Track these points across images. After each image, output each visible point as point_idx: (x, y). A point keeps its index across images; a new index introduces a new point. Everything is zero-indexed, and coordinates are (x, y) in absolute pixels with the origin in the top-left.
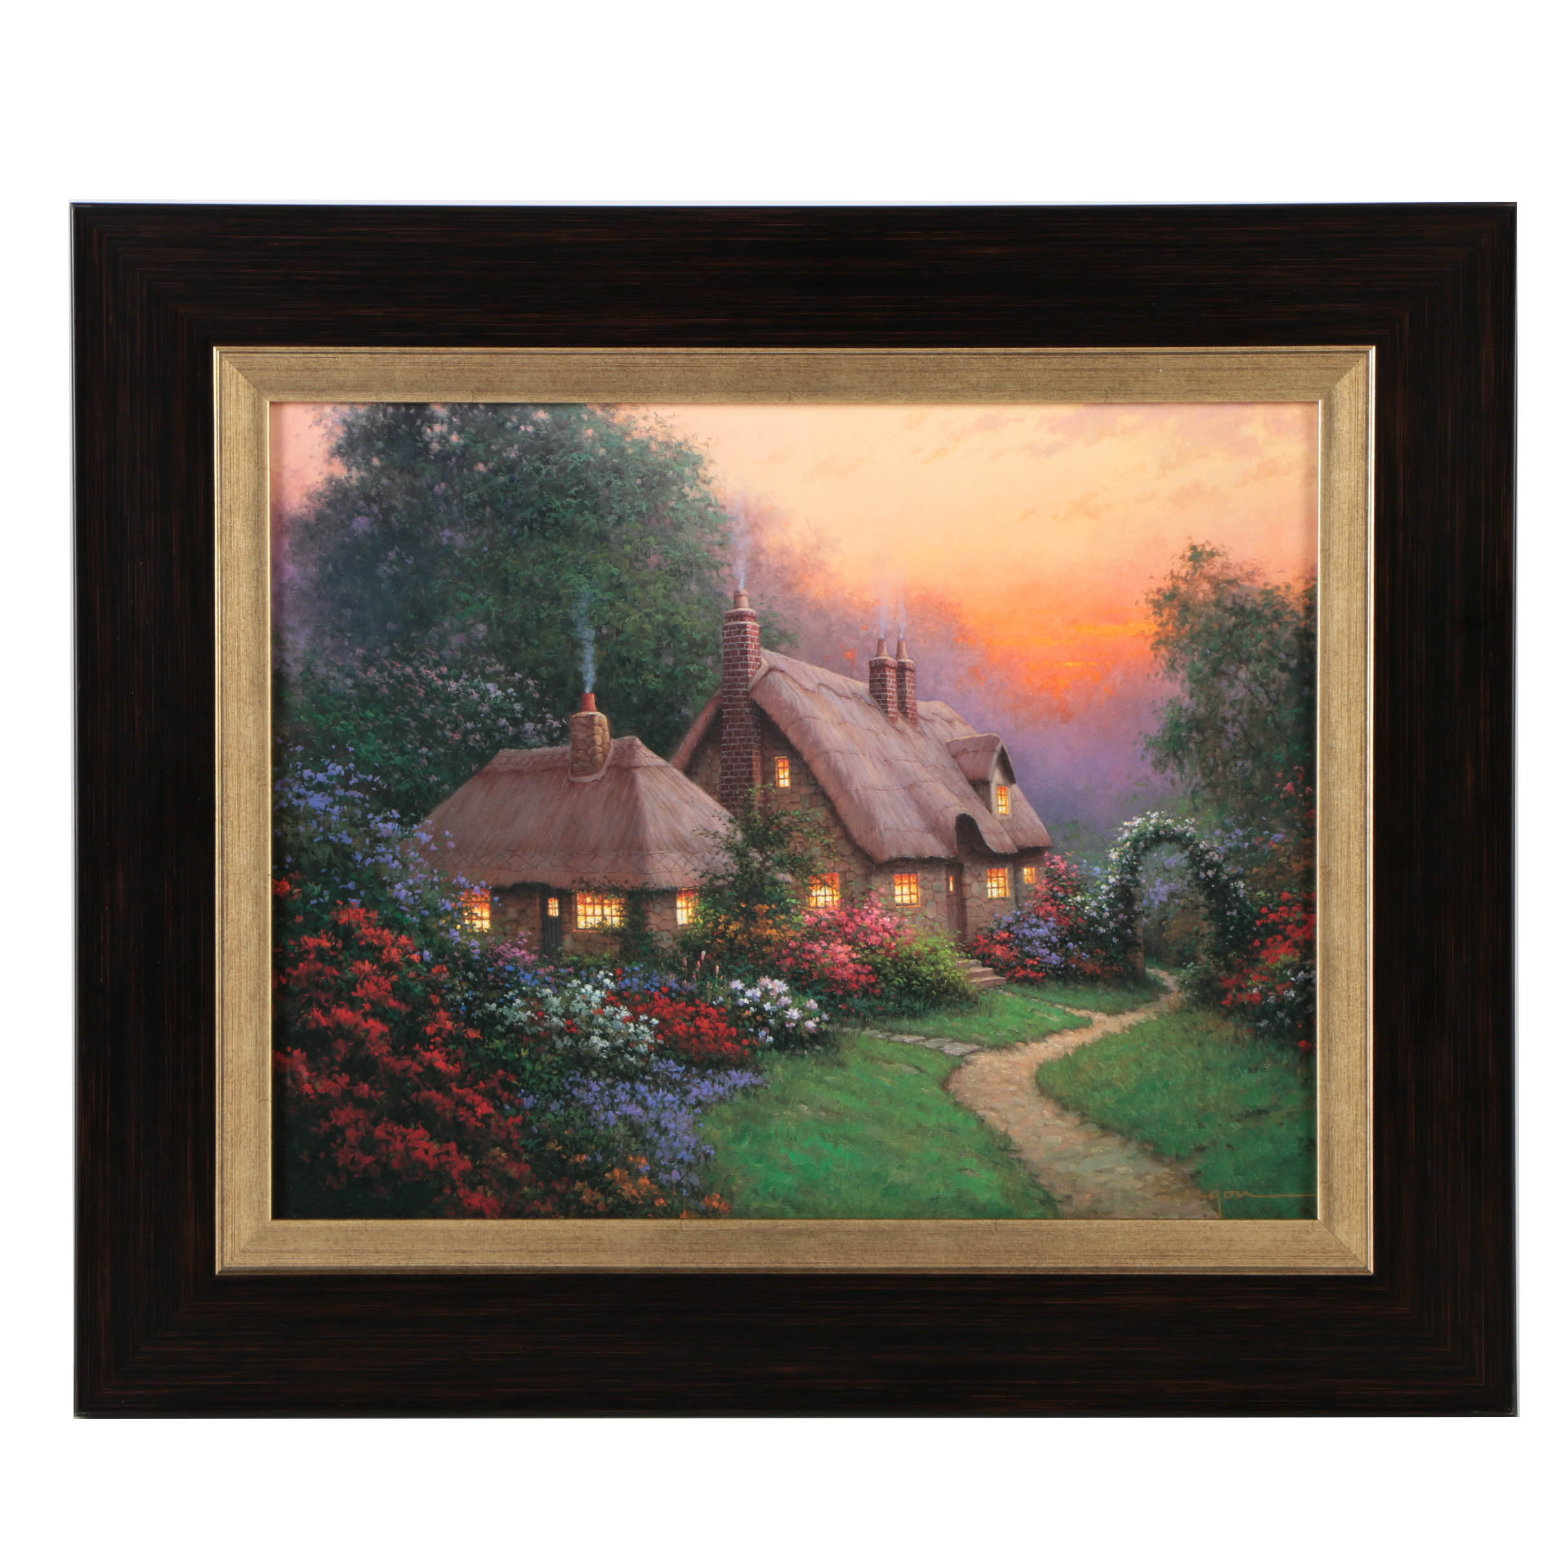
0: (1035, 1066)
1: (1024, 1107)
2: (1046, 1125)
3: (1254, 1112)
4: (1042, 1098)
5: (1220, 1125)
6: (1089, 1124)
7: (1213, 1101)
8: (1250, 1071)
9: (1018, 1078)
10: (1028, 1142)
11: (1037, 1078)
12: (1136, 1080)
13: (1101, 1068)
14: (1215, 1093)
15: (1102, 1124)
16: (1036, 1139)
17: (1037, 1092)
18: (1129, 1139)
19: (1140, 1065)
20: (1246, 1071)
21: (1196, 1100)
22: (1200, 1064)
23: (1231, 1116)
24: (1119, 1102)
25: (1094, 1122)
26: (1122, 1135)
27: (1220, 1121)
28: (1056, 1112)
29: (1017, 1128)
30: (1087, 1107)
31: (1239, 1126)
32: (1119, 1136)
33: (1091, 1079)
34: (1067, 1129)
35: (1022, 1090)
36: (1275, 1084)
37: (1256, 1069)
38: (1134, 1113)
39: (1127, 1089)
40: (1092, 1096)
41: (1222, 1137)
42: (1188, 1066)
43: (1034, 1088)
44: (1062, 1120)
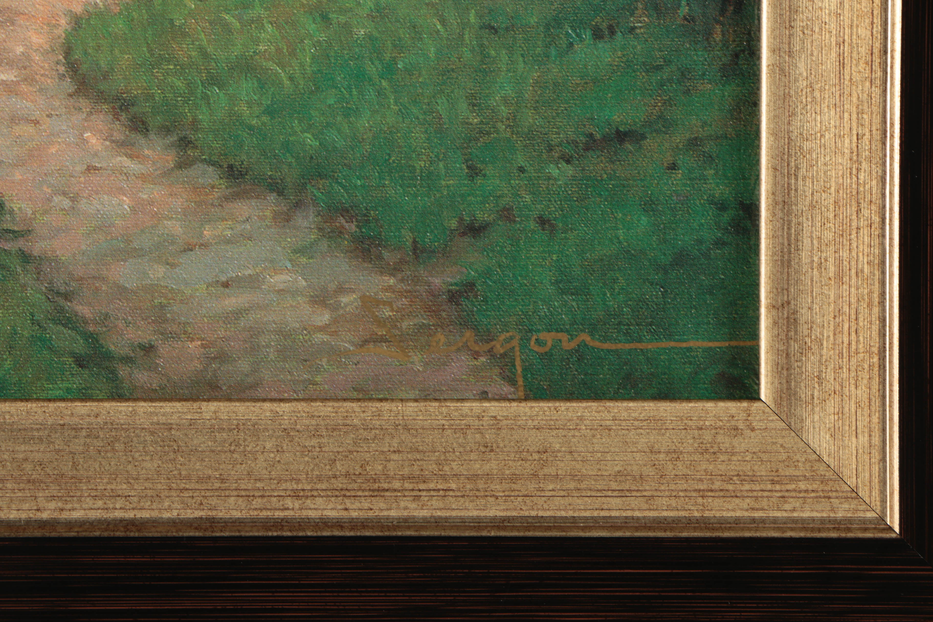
0: (63, 22)
1: (36, 122)
2: (90, 169)
3: (606, 139)
4: (83, 103)
5: (522, 170)
6: (199, 167)
7: (504, 110)
8: (598, 35)
9: (19, 49)
10: (45, 212)
11: (68, 52)
12: (313, 57)
13: (227, 28)
14: (509, 91)
15: (231, 167)
16: (66, 203)
17: (68, 85)
18: (298, 205)
19: (325, 18)
20: (587, 35)
21: (463, 106)
22: (472, 19)
23: (550, 149)
24: (270, 112)
25: (211, 163)
26: (280, 193)
27: (521, 160)
28: (118, 136)
29: (18, 176)
30: (195, 124)
31: (569, 170)
32: (272, 197)
33: (204, 54)
34: (143, 178)
35: (29, 80)
36: (659, 68)
37: (612, 32)
38: (309, 139)
39: (291, 79)
40: (206, 98)
41: (528, 198)
42: (443, 22)
43: (62, 77)
44: (130, 157)
